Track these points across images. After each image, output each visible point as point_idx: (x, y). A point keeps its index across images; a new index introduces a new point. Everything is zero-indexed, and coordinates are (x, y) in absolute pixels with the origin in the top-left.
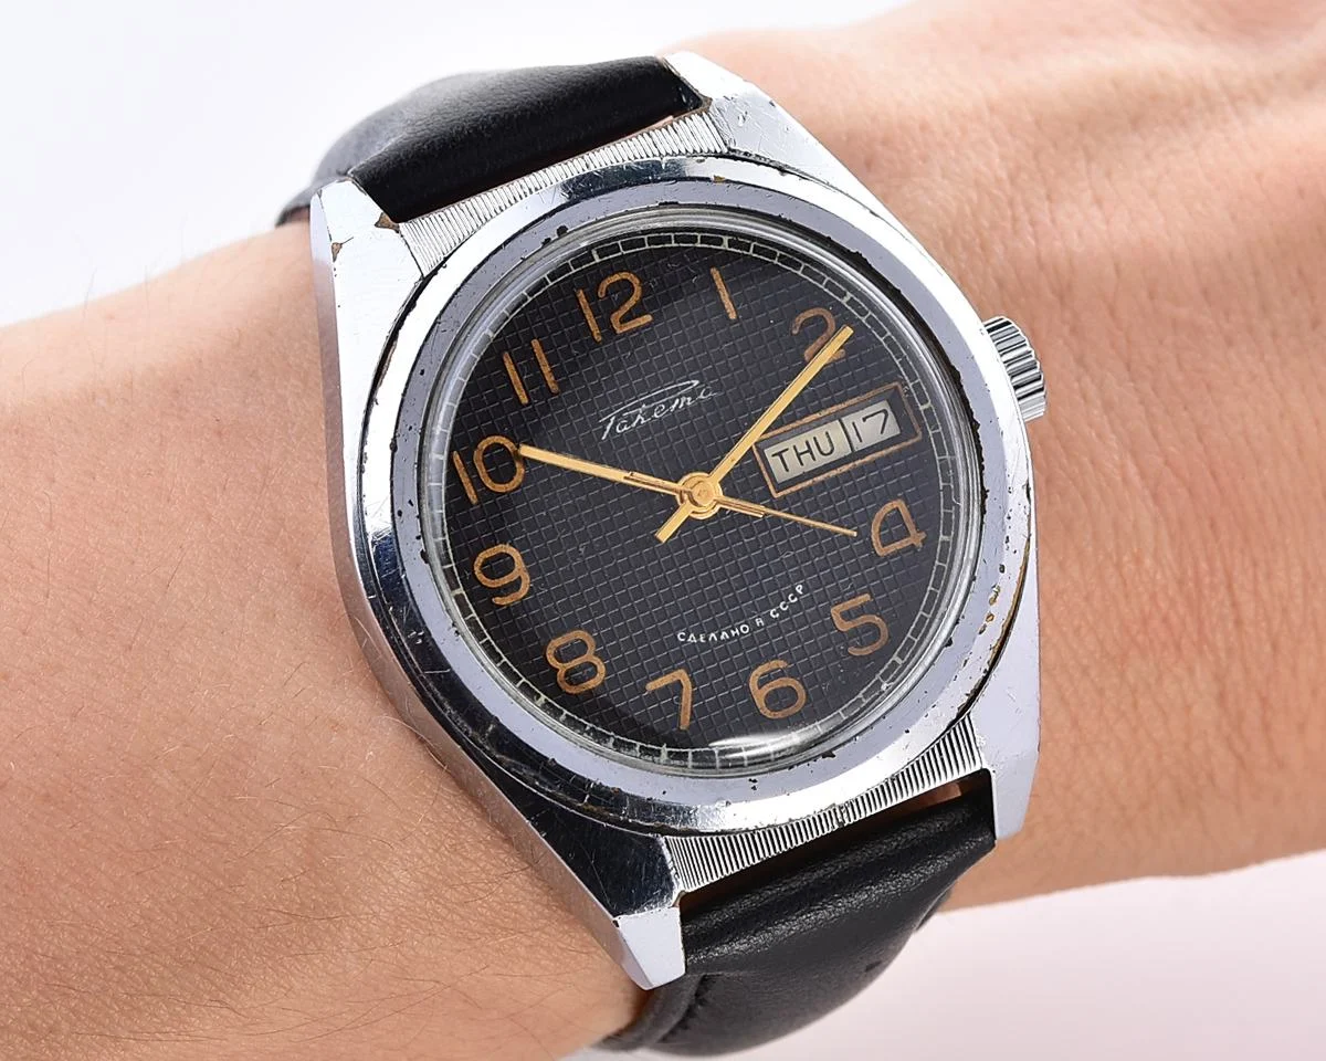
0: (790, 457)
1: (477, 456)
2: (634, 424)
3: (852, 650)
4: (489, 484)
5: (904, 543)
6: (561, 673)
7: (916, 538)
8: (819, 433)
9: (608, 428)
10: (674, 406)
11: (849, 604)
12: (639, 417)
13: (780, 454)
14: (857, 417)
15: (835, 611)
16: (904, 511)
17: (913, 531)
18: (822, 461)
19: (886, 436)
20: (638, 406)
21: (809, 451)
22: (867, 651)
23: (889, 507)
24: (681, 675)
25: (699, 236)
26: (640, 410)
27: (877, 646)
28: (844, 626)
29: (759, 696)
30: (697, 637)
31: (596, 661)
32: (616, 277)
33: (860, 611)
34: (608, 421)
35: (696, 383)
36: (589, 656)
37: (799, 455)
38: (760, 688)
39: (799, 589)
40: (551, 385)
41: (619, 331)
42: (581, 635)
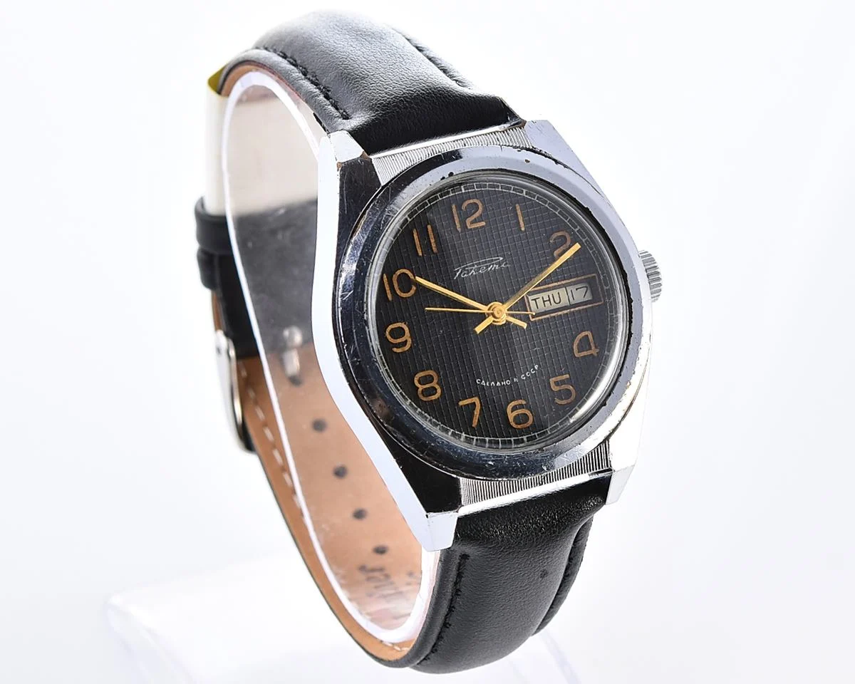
0: (540, 302)
1: (395, 278)
2: (470, 274)
3: (557, 401)
4: (398, 292)
5: (589, 353)
6: (420, 390)
7: (594, 351)
8: (555, 292)
9: (458, 274)
10: (489, 269)
11: (559, 378)
12: (473, 271)
13: (535, 300)
14: (573, 288)
15: (552, 380)
16: (590, 337)
17: (593, 348)
18: (555, 306)
19: (586, 299)
20: (473, 265)
21: (549, 300)
22: (564, 402)
23: (583, 334)
24: (476, 400)
25: (512, 187)
26: (474, 268)
27: (569, 401)
28: (555, 388)
29: (511, 416)
30: (486, 383)
31: (437, 387)
32: (471, 201)
33: (563, 382)
34: (458, 271)
35: (501, 259)
36: (434, 384)
37: (544, 302)
38: (512, 412)
39: (536, 367)
40: (434, 248)
41: (469, 228)
42: (431, 373)
